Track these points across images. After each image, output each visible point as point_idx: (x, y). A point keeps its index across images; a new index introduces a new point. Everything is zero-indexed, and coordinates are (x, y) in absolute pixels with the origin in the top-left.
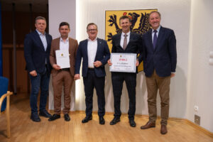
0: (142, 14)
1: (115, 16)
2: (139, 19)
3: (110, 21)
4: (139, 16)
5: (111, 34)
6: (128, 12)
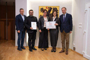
0: (54, 8)
1: (43, 8)
2: (52, 9)
3: (41, 10)
4: (52, 8)
5: (41, 15)
6: (48, 7)
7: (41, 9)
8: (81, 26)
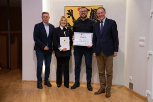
0: (92, 9)
2: (89, 13)
3: (68, 14)
4: (89, 10)
7: (69, 11)
8: (143, 43)
